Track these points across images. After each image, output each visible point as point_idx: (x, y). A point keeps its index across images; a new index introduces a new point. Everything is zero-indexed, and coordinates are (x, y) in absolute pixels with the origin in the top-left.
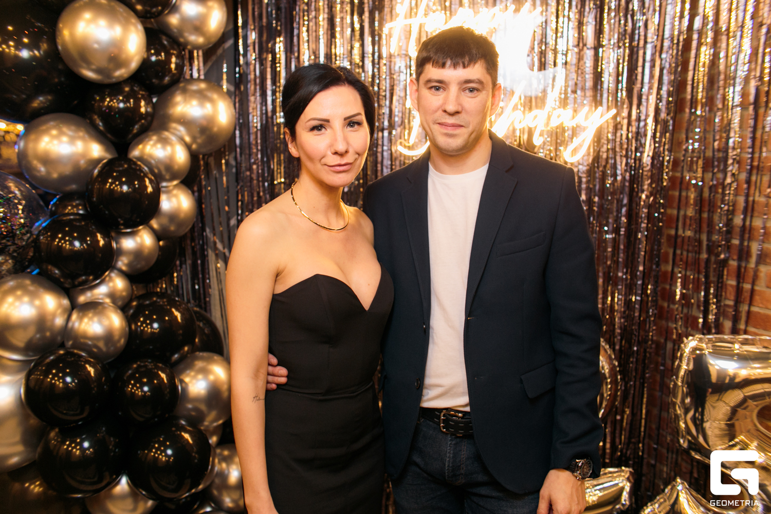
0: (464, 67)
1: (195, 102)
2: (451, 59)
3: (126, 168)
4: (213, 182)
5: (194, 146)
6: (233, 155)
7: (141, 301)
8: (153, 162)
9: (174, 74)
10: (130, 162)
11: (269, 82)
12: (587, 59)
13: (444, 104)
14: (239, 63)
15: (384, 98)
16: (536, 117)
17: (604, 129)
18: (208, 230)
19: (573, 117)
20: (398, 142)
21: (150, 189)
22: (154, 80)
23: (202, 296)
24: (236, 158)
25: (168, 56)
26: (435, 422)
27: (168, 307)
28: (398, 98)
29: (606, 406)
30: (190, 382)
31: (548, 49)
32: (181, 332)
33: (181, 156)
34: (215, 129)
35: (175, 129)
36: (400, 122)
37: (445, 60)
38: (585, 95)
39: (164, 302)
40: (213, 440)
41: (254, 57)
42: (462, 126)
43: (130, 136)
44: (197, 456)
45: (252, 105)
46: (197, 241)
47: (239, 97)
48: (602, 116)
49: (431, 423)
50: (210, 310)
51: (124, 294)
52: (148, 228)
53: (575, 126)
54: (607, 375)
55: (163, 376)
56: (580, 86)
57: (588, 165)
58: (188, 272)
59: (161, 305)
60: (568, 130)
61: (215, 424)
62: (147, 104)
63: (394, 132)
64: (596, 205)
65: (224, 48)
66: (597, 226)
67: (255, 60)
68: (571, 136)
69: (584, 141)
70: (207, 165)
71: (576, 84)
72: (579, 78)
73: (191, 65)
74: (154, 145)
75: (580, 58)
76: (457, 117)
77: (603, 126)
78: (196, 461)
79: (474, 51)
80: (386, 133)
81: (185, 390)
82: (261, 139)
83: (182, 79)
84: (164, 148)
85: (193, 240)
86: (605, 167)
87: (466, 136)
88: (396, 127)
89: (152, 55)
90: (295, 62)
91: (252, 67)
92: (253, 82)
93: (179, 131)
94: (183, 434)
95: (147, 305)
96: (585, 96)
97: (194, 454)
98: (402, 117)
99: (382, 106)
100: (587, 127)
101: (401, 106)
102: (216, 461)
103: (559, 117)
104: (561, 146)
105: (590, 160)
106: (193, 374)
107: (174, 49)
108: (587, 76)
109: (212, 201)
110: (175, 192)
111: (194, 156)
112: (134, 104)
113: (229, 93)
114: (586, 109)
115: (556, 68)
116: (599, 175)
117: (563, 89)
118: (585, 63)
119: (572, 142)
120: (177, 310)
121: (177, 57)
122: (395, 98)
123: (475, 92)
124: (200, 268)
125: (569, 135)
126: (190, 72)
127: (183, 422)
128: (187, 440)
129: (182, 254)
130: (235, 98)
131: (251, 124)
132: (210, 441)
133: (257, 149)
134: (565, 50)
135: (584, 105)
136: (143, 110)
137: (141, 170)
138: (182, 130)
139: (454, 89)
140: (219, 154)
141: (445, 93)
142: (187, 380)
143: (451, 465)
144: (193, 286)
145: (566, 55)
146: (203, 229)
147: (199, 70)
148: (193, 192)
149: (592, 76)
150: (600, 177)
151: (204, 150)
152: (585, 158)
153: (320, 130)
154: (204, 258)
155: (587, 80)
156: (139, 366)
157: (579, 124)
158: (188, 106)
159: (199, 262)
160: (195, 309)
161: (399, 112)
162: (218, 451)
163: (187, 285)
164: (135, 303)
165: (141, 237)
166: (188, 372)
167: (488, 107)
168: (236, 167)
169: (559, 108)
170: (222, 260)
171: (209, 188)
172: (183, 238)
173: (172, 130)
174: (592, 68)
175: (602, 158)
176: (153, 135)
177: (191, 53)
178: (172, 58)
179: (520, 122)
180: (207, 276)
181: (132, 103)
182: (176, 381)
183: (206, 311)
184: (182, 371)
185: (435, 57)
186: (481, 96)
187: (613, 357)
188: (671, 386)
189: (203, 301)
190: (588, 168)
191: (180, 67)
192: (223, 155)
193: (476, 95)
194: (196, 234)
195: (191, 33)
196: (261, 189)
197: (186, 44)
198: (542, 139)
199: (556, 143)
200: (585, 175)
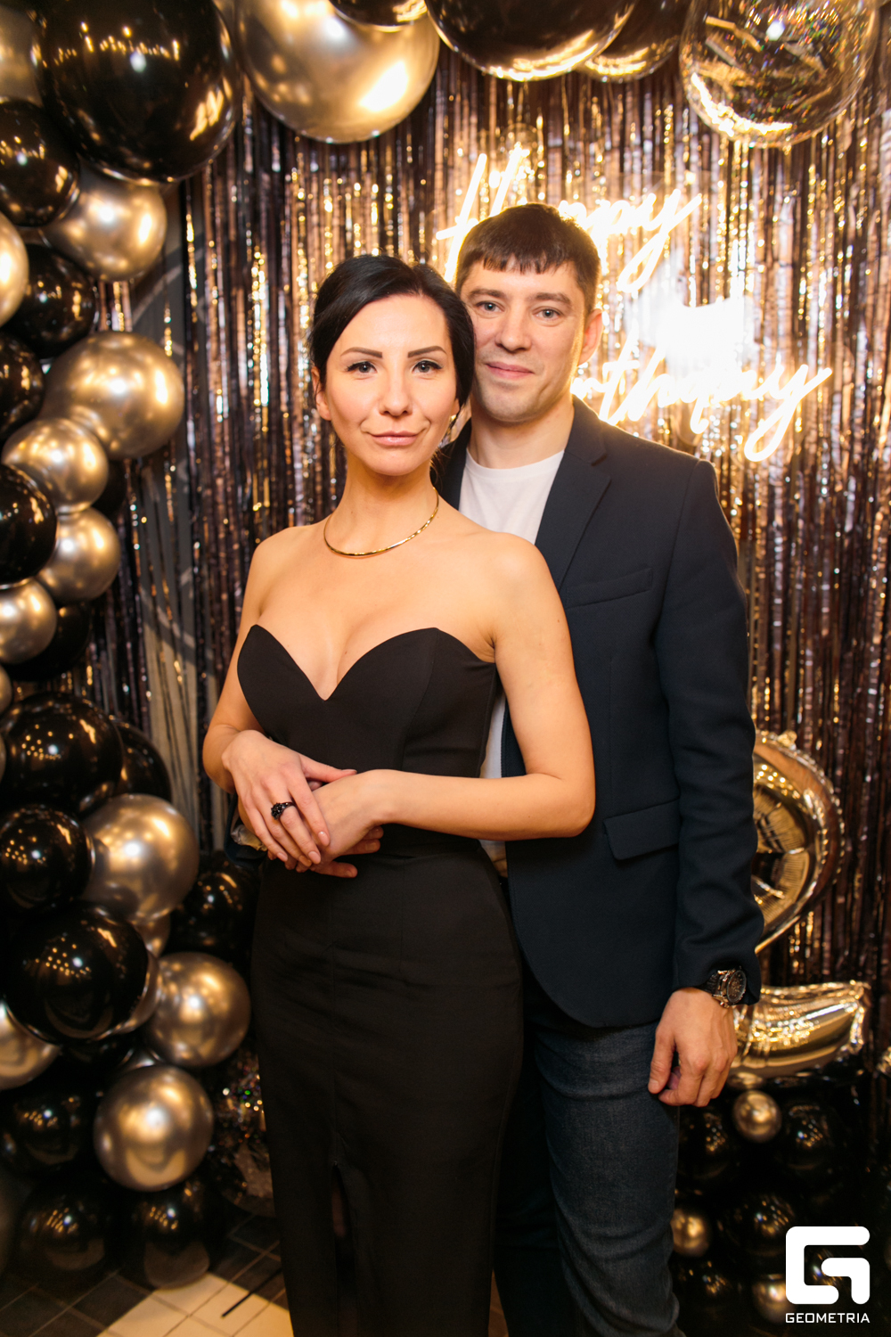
0: (538, 271)
1: (114, 370)
2: (517, 256)
4: (150, 508)
5: (114, 445)
6: (183, 464)
7: (27, 708)
8: (43, 471)
9: (78, 323)
10: (6, 470)
11: (241, 337)
12: (780, 284)
13: (500, 332)
14: (190, 304)
17: (812, 402)
18: (143, 592)
21: (38, 517)
22: (44, 333)
23: (135, 704)
24: (188, 470)
25: (68, 291)
27: (74, 718)
29: (820, 876)
30: (113, 844)
31: (713, 269)
32: (95, 759)
33: (91, 462)
34: (150, 416)
35: (82, 416)
37: (505, 259)
38: (778, 344)
39: (66, 709)
40: (154, 945)
41: (215, 295)
42: (531, 372)
44: (123, 968)
45: (213, 377)
46: (124, 611)
47: (192, 362)
48: (807, 381)
50: (149, 727)
52: (37, 583)
53: (761, 399)
54: (822, 823)
55: (65, 832)
56: (768, 330)
57: (784, 466)
58: (111, 664)
59: (61, 715)
60: (750, 406)
61: (156, 916)
62: (32, 374)
64: (800, 534)
65: (165, 281)
67: (218, 299)
68: (754, 417)
69: (777, 424)
70: (139, 480)
71: (762, 327)
72: (768, 317)
73: (109, 310)
74: (45, 443)
75: (768, 283)
76: (522, 355)
77: (809, 399)
78: (122, 976)
79: (557, 247)
81: (102, 858)
82: (230, 436)
83: (92, 331)
84: (62, 447)
85: (117, 607)
86: (815, 468)
87: (534, 390)
89: (40, 290)
90: (285, 301)
91: (212, 312)
92: (214, 338)
93: (88, 419)
94: (100, 931)
95: (38, 713)
96: (777, 348)
97: (118, 965)
100: (782, 401)
102: (160, 980)
104: (738, 434)
105: (788, 459)
106: (116, 830)
107: (78, 281)
108: (781, 313)
109: (149, 541)
110: (83, 523)
111: (114, 462)
112: (10, 373)
113: (175, 358)
114: (780, 368)
115: (729, 299)
116: (805, 481)
118: (777, 291)
119: (757, 426)
120: (90, 722)
121: (83, 293)
123: (555, 316)
124: (130, 657)
125: (751, 414)
126: (108, 323)
127: (102, 912)
128: (107, 942)
129: (100, 634)
130: (186, 367)
131: (212, 412)
132: (149, 947)
133: (224, 452)
134: (742, 267)
135: (776, 363)
136: (25, 383)
137: (23, 485)
138: (93, 417)
139: (518, 308)
140: (159, 458)
141: (503, 314)
142: (107, 840)
144: (120, 689)
145: (745, 276)
146: (135, 590)
147: (123, 320)
148: (116, 527)
149: (788, 312)
150: (807, 485)
151: (131, 452)
152: (781, 454)
153: (364, 370)
154: (137, 639)
155: (780, 319)
156: (24, 816)
157: (767, 397)
158: (103, 377)
159: (129, 645)
160: (123, 724)
162: (163, 964)
163: (109, 685)
164: (16, 711)
165: (26, 599)
166: (108, 827)
167: (576, 346)
168: (190, 484)
170: (168, 642)
171: (144, 520)
172: (99, 602)
173: (76, 418)
174: (789, 299)
175: (808, 453)
176: (44, 425)
177: (109, 288)
178: (74, 295)
179: (668, 395)
180: (143, 670)
181: (6, 372)
182: (88, 841)
183: (141, 728)
184: (99, 826)
185: (490, 253)
186: (565, 325)
187: (832, 791)
189: (136, 712)
190: (785, 470)
191: (87, 313)
192: (167, 467)
193: (556, 322)
194: (123, 598)
195: (106, 253)
196: (232, 519)
197: (99, 270)
198: (705, 423)
199: (730, 429)
200: (779, 483)
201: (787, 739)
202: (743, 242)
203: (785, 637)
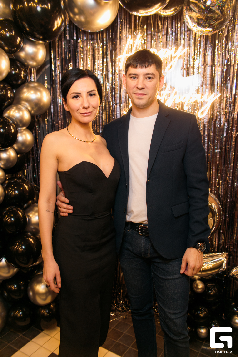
0: (146, 67)
1: (32, 92)
2: (140, 64)
3: (2, 121)
4: (41, 129)
5: (32, 112)
6: (50, 117)
7: (10, 181)
8: (14, 119)
9: (23, 79)
10: (4, 118)
12: (208, 71)
13: (137, 84)
14: (52, 75)
15: (117, 90)
16: (185, 98)
17: (215, 102)
20: (124, 110)
21: (13, 131)
22: (14, 82)
23: (37, 180)
24: (51, 118)
25: (20, 71)
26: (136, 231)
27: (22, 183)
28: (123, 90)
29: (216, 225)
30: (32, 216)
31: (190, 67)
32: (28, 194)
33: (26, 116)
34: (42, 104)
35: (24, 104)
36: (124, 101)
37: (137, 65)
39: (20, 181)
41: (59, 72)
42: (145, 94)
43: (4, 107)
45: (58, 94)
46: (35, 155)
47: (53, 90)
48: (214, 97)
49: (135, 231)
51: (2, 178)
52: (12, 148)
53: (202, 101)
54: (217, 212)
55: (20, 213)
56: (204, 83)
57: (208, 119)
58: (31, 169)
59: (19, 183)
60: (199, 103)
62: (11, 93)
63: (122, 105)
64: (212, 137)
65: (45, 68)
66: (212, 146)
68: (200, 106)
69: (206, 108)
70: (39, 121)
71: (203, 82)
72: (204, 80)
73: (31, 76)
74: (14, 111)
75: (205, 71)
76: (143, 90)
78: (35, 251)
79: (150, 60)
80: (118, 106)
81: (30, 220)
82: (62, 109)
83: (26, 82)
84: (19, 112)
85: (33, 154)
86: (216, 120)
87: (147, 99)
88: (123, 103)
89: (13, 70)
91: (58, 77)
92: (58, 84)
93: (26, 105)
94: (29, 239)
95: (13, 182)
96: (207, 88)
97: (34, 248)
98: (125, 98)
99: (116, 93)
100: (208, 102)
101: (125, 93)
103: (195, 97)
105: (209, 117)
106: (33, 213)
107: (23, 68)
108: (208, 79)
109: (41, 137)
110: (24, 132)
111: (32, 116)
112: (5, 92)
113: (48, 88)
114: (207, 93)
115: (194, 75)
116: (213, 123)
118: (207, 73)
119: (201, 109)
120: (26, 185)
121: (24, 71)
122: (122, 90)
123: (151, 79)
124: (36, 167)
125: (199, 105)
126: (30, 79)
127: (30, 234)
128: (31, 242)
129: (28, 161)
130: (51, 91)
131: (58, 103)
133: (61, 114)
134: (198, 67)
136: (9, 95)
137: (9, 122)
138: (27, 104)
139: (141, 78)
140: (44, 115)
141: (138, 79)
142: (31, 215)
143: (144, 249)
144: (33, 176)
145: (198, 69)
147: (34, 78)
148: (33, 133)
149: (210, 79)
150: (214, 124)
151: (37, 114)
152: (207, 116)
153: (77, 98)
155: (208, 80)
156: (9, 209)
157: (204, 101)
158: (30, 94)
159: (36, 164)
160: (34, 185)
161: (124, 96)
163: (31, 175)
164: (7, 182)
165: (9, 152)
166: (31, 212)
167: (157, 86)
168: (52, 122)
169: (196, 93)
171: (40, 132)
172: (28, 153)
173: (22, 105)
174: (210, 75)
175: (214, 116)
176: (14, 106)
177: (30, 70)
178: (22, 72)
179: (178, 100)
182: (26, 216)
184: (29, 212)
185: (133, 64)
186: (154, 81)
187: (219, 204)
189: (38, 182)
190: (208, 120)
191: (25, 77)
192: (46, 117)
193: (151, 80)
194: (34, 152)
195: (30, 61)
197: (28, 65)
198: (188, 108)
199: (194, 109)
200: (207, 124)
202: (198, 60)
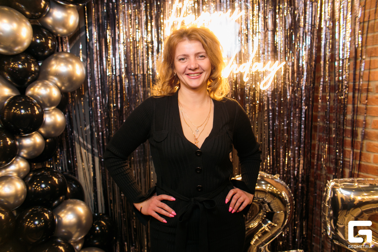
1: (62, 64)
3: (24, 101)
5: (63, 88)
6: (87, 92)
7: (35, 173)
8: (39, 97)
9: (50, 50)
10: (26, 97)
11: (104, 53)
12: (269, 36)
16: (244, 67)
18: (75, 132)
19: (264, 67)
21: (37, 112)
22: (39, 53)
23: (73, 167)
24: (88, 94)
25: (47, 40)
27: (51, 176)
30: (64, 216)
32: (58, 189)
33: (55, 94)
34: (74, 78)
35: (52, 79)
38: (269, 54)
39: (48, 173)
40: (79, 247)
43: (26, 83)
46: (69, 138)
48: (278, 66)
51: (25, 170)
52: (38, 133)
53: (264, 71)
54: (288, 201)
55: (47, 215)
57: (272, 91)
58: (65, 155)
59: (46, 175)
60: (261, 73)
61: (79, 238)
62: (35, 66)
64: (277, 111)
65: (80, 36)
66: (278, 123)
67: (96, 41)
68: (262, 77)
69: (269, 79)
71: (264, 50)
72: (266, 46)
73: (62, 45)
74: (40, 88)
75: (266, 36)
77: (279, 71)
81: (60, 222)
82: (101, 83)
83: (56, 52)
84: (45, 89)
85: (66, 137)
89: (37, 39)
92: (95, 54)
93: (54, 80)
94: (59, 247)
95: (39, 175)
100: (271, 71)
103: (256, 66)
104: (258, 82)
105: (273, 89)
106: (65, 212)
107: (50, 36)
108: (270, 45)
110: (53, 113)
111: (64, 94)
112: (27, 66)
114: (270, 62)
116: (278, 96)
117: (258, 52)
118: (268, 38)
119: (263, 79)
120: (56, 177)
121: (52, 40)
124: (71, 153)
126: (62, 49)
127: (60, 241)
128: (61, 250)
129: (61, 146)
130: (87, 62)
132: (77, 248)
133: (99, 89)
134: (258, 31)
135: (269, 60)
136: (33, 69)
137: (32, 102)
138: (56, 79)
142: (62, 215)
144: (68, 162)
146: (72, 132)
148: (65, 113)
151: (69, 90)
152: (271, 87)
154: (73, 147)
155: (269, 47)
156: (33, 211)
157: (266, 70)
158: (59, 66)
159: (70, 149)
163: (65, 161)
164: (31, 175)
165: (34, 138)
166: (63, 211)
168: (89, 98)
169: (256, 62)
170: (83, 147)
172: (60, 137)
173: (50, 80)
174: (272, 41)
175: (279, 87)
176: (39, 82)
177: (62, 39)
178: (49, 41)
179: (236, 70)
180: (75, 157)
181: (26, 65)
182: (55, 217)
183: (75, 176)
184: (60, 210)
187: (291, 192)
188: (322, 206)
190: (272, 93)
194: (68, 134)
195: (59, 28)
196: (102, 109)
197: (57, 33)
198: (248, 79)
199: (255, 80)
200: (270, 97)
201: (277, 177)
202: (257, 24)
203: (273, 143)
